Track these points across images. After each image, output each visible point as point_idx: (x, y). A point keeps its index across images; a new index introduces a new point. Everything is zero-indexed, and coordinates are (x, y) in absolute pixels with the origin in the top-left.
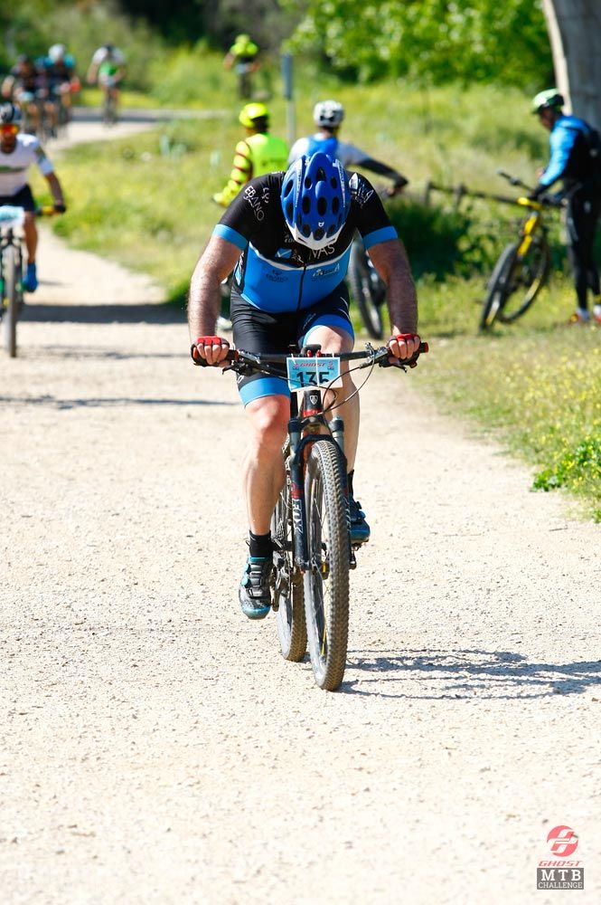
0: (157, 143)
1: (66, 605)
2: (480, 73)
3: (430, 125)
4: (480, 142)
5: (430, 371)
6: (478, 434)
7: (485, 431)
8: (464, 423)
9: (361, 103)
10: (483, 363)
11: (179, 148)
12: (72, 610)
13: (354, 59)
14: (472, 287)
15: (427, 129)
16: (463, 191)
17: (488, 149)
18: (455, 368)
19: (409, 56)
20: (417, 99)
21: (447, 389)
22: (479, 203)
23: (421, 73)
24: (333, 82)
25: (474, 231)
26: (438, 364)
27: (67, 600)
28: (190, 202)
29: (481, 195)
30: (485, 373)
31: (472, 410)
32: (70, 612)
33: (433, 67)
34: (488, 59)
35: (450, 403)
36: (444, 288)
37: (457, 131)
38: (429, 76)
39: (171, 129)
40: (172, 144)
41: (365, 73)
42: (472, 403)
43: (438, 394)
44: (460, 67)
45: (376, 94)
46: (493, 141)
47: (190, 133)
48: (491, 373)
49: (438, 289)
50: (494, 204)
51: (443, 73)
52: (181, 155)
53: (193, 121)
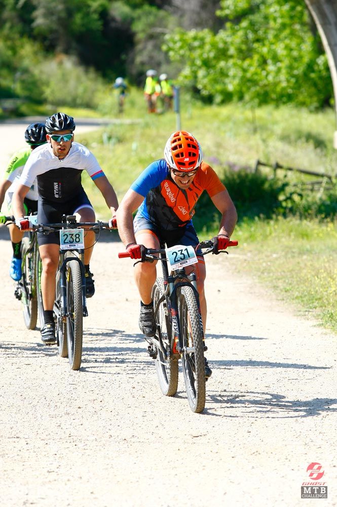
0: (101, 137)
1: (57, 425)
2: (285, 99)
3: (256, 128)
4: (285, 138)
5: (269, 273)
6: (302, 313)
7: (306, 311)
8: (293, 306)
9: (216, 116)
10: (301, 269)
11: (113, 140)
12: (62, 428)
13: (213, 91)
14: (289, 222)
15: (255, 131)
16: (278, 166)
17: (290, 142)
18: (284, 272)
19: (244, 89)
20: (249, 114)
21: (280, 284)
22: (290, 173)
23: (252, 99)
24: (199, 104)
25: (289, 190)
26: (273, 268)
27: (58, 422)
28: (121, 171)
29: (290, 169)
30: (303, 275)
31: (297, 298)
32: (60, 429)
33: (258, 95)
34: (290, 91)
35: (283, 293)
36: (272, 222)
37: (272, 132)
38: (257, 101)
39: (109, 129)
40: (110, 138)
41: (218, 99)
42: (296, 294)
43: (276, 287)
44: (274, 96)
45: (225, 111)
46: (293, 137)
47: (120, 132)
48: (306, 275)
49: (268, 223)
50: (298, 174)
51: (264, 99)
52: (114, 144)
53: (121, 125)
